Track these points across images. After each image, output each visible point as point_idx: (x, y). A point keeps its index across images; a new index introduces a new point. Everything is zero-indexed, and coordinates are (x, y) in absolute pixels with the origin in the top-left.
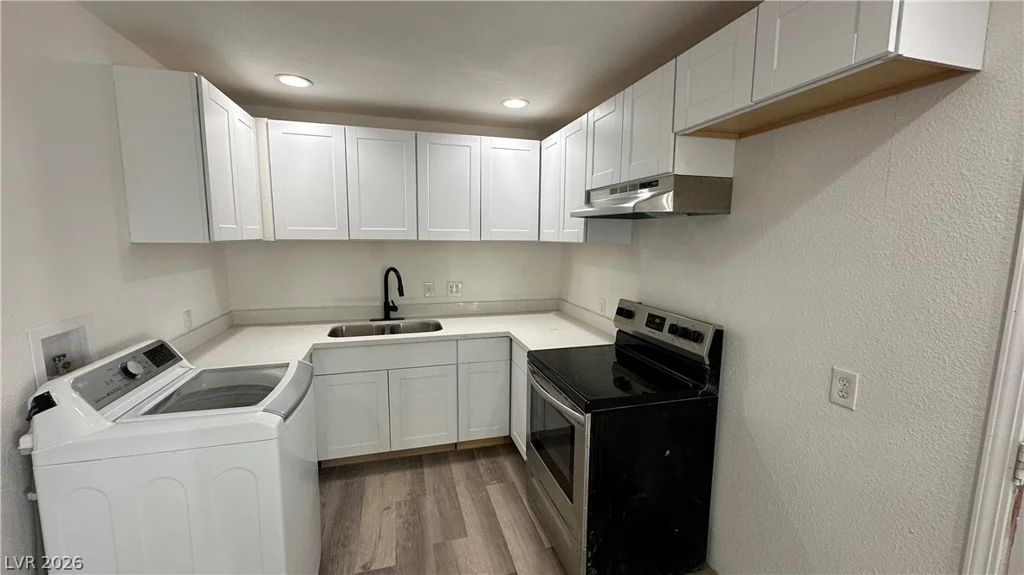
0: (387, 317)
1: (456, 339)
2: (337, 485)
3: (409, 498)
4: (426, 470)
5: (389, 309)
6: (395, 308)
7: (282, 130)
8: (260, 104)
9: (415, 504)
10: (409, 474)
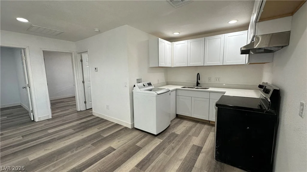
0: (197, 86)
1: (210, 92)
2: (178, 120)
3: (190, 127)
4: (198, 124)
5: (198, 84)
6: (199, 84)
7: (175, 43)
8: (171, 40)
9: (191, 128)
10: (194, 123)
